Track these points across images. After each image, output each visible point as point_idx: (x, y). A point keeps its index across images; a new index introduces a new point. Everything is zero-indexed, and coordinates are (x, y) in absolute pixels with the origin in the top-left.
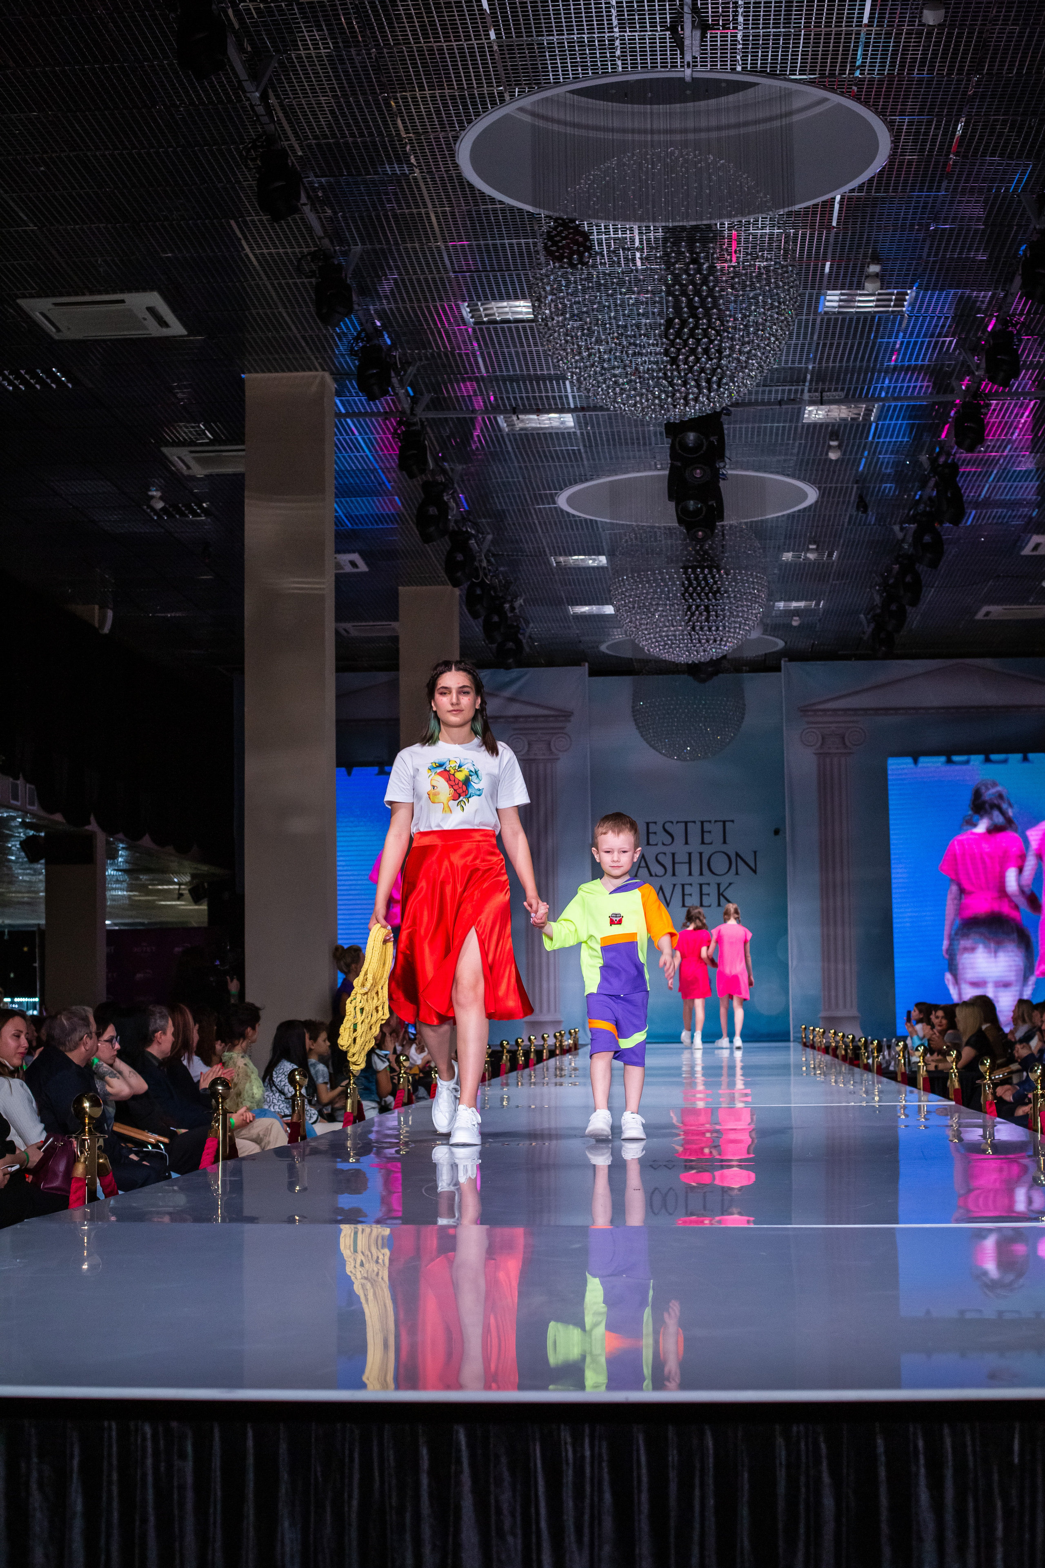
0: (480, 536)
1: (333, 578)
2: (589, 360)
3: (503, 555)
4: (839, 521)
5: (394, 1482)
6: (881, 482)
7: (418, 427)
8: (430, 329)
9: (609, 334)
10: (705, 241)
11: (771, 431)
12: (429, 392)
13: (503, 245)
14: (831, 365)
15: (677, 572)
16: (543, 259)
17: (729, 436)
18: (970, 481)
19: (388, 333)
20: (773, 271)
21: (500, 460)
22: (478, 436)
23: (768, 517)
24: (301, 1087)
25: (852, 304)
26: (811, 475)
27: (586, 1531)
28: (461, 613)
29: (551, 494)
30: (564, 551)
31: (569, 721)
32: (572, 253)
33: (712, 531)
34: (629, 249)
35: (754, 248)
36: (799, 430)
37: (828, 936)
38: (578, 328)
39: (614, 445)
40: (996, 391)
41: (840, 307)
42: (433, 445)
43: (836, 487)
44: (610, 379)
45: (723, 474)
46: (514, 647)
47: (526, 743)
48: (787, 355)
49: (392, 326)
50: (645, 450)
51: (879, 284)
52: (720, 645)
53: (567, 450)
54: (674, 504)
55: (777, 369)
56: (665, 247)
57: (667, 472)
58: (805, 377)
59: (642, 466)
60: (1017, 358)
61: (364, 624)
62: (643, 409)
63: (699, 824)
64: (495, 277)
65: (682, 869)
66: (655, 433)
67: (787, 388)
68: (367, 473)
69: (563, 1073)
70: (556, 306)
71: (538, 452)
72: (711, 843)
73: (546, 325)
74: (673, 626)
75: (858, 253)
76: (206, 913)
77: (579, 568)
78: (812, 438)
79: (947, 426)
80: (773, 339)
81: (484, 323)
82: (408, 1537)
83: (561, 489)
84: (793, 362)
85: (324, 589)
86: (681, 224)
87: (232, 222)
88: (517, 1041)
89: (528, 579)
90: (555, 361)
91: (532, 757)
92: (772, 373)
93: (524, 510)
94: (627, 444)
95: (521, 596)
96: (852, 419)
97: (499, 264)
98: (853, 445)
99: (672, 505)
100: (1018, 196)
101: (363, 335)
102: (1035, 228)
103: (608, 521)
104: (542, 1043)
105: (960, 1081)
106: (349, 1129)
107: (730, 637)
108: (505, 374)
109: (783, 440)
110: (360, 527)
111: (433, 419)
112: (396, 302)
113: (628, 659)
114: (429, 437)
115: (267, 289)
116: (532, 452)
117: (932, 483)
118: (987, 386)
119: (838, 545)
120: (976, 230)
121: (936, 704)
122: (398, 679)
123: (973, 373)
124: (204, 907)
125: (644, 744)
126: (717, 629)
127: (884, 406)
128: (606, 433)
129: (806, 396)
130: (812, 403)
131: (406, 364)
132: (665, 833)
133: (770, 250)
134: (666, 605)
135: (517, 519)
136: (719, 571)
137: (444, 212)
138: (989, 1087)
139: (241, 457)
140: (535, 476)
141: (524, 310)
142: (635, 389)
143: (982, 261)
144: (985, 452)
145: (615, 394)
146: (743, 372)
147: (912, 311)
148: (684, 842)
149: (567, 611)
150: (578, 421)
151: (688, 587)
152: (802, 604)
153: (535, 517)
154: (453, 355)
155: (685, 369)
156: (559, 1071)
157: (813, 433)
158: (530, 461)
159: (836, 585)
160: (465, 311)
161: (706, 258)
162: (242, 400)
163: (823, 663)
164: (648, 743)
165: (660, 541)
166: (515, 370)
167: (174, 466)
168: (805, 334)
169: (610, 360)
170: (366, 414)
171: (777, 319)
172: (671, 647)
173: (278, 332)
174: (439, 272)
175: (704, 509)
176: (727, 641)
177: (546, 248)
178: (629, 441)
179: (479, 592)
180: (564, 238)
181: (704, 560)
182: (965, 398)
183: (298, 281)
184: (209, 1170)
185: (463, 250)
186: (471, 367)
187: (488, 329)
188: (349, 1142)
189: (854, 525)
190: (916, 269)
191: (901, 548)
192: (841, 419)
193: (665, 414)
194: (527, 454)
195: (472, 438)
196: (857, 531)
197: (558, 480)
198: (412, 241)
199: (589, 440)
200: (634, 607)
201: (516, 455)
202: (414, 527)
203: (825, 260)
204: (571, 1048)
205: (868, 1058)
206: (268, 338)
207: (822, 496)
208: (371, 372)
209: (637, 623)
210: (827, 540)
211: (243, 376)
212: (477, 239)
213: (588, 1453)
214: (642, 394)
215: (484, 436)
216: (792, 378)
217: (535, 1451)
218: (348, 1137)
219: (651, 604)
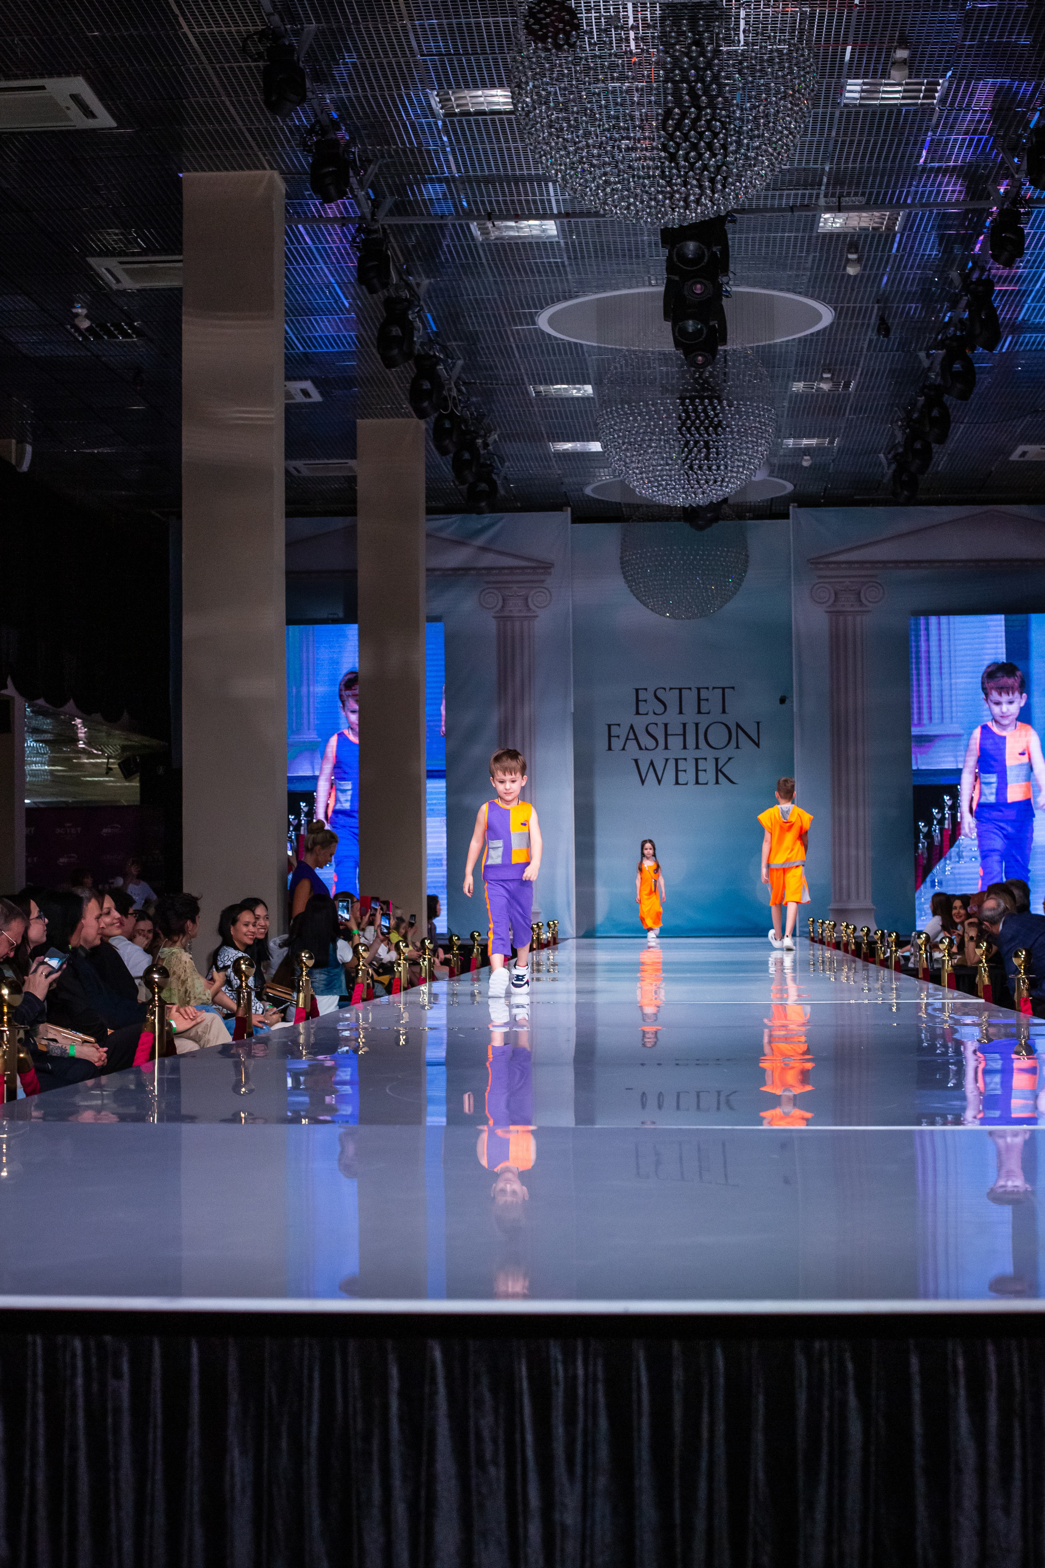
0: (450, 361)
1: (283, 408)
2: (575, 155)
3: (475, 383)
4: (857, 347)
5: (359, 1405)
6: (905, 302)
7: (380, 235)
8: (394, 121)
10: (709, 20)
11: (781, 242)
12: (392, 194)
13: (478, 24)
14: (850, 166)
15: (675, 403)
16: (523, 39)
17: (733, 246)
18: (1007, 301)
19: (345, 125)
20: (787, 54)
21: (472, 274)
22: (448, 246)
23: (778, 341)
24: (247, 977)
25: (875, 95)
26: (826, 293)
27: (578, 1460)
28: (427, 450)
29: (531, 314)
30: (545, 380)
31: (550, 574)
32: (558, 31)
33: (714, 357)
34: (622, 28)
35: (765, 28)
36: (813, 241)
37: (840, 819)
38: (564, 119)
39: (603, 258)
40: (1038, 198)
41: (862, 98)
42: (397, 256)
43: (854, 308)
44: (600, 178)
45: (727, 291)
46: (487, 489)
47: (500, 598)
48: (801, 154)
49: (351, 118)
50: (638, 264)
51: (907, 72)
52: (721, 486)
53: (550, 263)
54: (670, 323)
55: (789, 170)
56: (663, 26)
57: (662, 289)
58: (821, 180)
59: (634, 281)
61: (317, 462)
62: (637, 211)
63: (695, 691)
64: (469, 61)
65: (675, 742)
66: (650, 243)
67: (800, 192)
68: (321, 289)
69: (541, 968)
70: (538, 94)
71: (516, 264)
72: (708, 713)
73: (527, 115)
74: (668, 464)
75: (883, 36)
76: (138, 790)
77: (562, 399)
78: (828, 250)
79: (981, 238)
80: (785, 132)
81: (455, 114)
82: (375, 1467)
83: (542, 308)
84: (808, 162)
85: (271, 419)
89: (503, 411)
90: (537, 156)
91: (506, 614)
92: (784, 175)
93: (500, 332)
94: (617, 256)
95: (495, 430)
96: (873, 228)
97: (473, 46)
98: (874, 259)
99: (668, 325)
101: (318, 128)
103: (596, 344)
105: (991, 977)
106: (302, 1026)
107: (732, 477)
108: (479, 173)
109: (794, 252)
110: (314, 350)
111: (396, 225)
112: (355, 90)
113: (616, 503)
114: (392, 246)
115: (208, 75)
116: (509, 264)
117: (963, 303)
118: (1029, 191)
119: (856, 374)
120: (1019, 10)
121: (964, 557)
122: (355, 525)
123: (1013, 177)
124: (136, 784)
125: (634, 599)
126: (718, 468)
127: (910, 214)
128: (594, 243)
129: (822, 201)
130: (828, 209)
131: (366, 162)
132: (656, 701)
133: (782, 31)
134: (660, 440)
135: (492, 341)
136: (720, 403)
138: (1024, 982)
139: (179, 269)
140: (513, 292)
141: (502, 100)
142: (628, 190)
143: (1024, 46)
144: (1024, 268)
145: (606, 194)
146: (752, 171)
147: (944, 104)
148: (678, 710)
149: (548, 448)
150: (561, 229)
151: (686, 420)
152: (814, 442)
153: (512, 340)
154: (420, 152)
155: (684, 167)
157: (829, 245)
158: (507, 275)
159: (852, 419)
160: (435, 101)
161: (711, 39)
162: (181, 203)
163: (838, 508)
164: (638, 598)
165: (654, 368)
166: (490, 170)
167: (103, 280)
168: (822, 129)
169: (599, 156)
170: (321, 220)
171: (791, 109)
172: (665, 489)
173: (220, 124)
174: (404, 55)
175: (705, 330)
176: (729, 482)
177: (527, 26)
178: (620, 253)
179: (447, 425)
180: (548, 15)
181: (704, 389)
182: (1003, 204)
183: (243, 64)
184: (144, 1067)
185: (433, 30)
186: (441, 166)
187: (460, 122)
188: (302, 1039)
189: (874, 350)
190: (949, 56)
191: (927, 377)
192: (861, 229)
193: (663, 218)
194: (504, 267)
195: (441, 248)
196: (877, 357)
197: (539, 298)
198: (374, 19)
199: (575, 251)
200: (624, 443)
201: (490, 268)
202: (374, 351)
203: (846, 43)
204: (549, 942)
205: (884, 953)
206: (208, 131)
207: (838, 316)
208: (326, 170)
209: (628, 461)
210: (843, 367)
211: (181, 175)
212: (448, 17)
213: (580, 1372)
214: (637, 195)
215: (455, 246)
216: (806, 181)
217: (520, 1369)
218: (300, 1034)
219: (643, 440)
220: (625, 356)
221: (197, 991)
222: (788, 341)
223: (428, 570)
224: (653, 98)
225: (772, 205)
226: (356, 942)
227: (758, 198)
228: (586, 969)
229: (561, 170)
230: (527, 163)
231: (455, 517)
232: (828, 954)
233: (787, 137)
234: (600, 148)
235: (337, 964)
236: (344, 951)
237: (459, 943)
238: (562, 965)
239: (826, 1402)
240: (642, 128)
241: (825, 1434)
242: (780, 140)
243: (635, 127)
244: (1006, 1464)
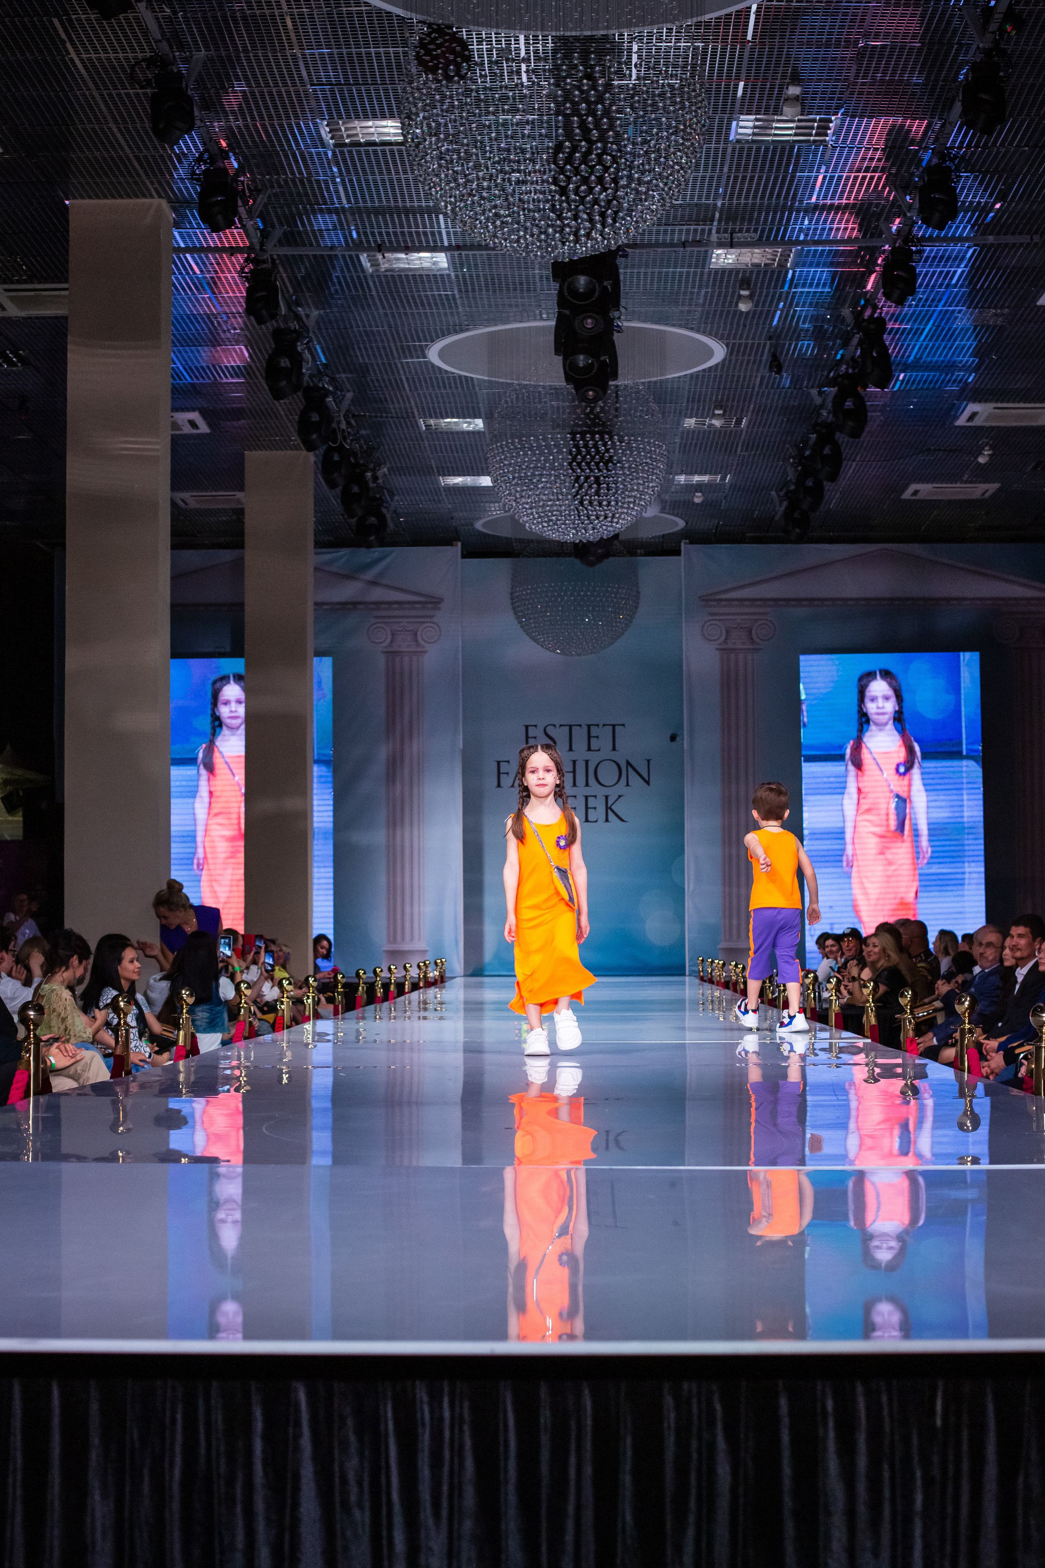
0: (339, 393)
1: (169, 438)
2: (465, 187)
3: (365, 416)
4: (749, 382)
5: (222, 1448)
6: (798, 339)
7: (269, 265)
8: (284, 150)
9: (490, 158)
10: (601, 54)
11: (673, 278)
12: (281, 225)
13: (369, 54)
14: (743, 201)
15: (565, 438)
16: (414, 70)
17: (625, 281)
18: (899, 339)
19: (235, 154)
20: (679, 89)
21: (362, 306)
23: (670, 376)
24: (126, 1015)
25: (768, 132)
26: (718, 329)
27: (445, 1504)
28: (315, 482)
29: (421, 346)
30: (435, 413)
31: (439, 609)
32: (448, 63)
33: (605, 392)
34: (513, 60)
35: (657, 63)
36: (705, 277)
37: (730, 856)
38: (454, 150)
39: (494, 291)
40: (931, 236)
41: (754, 134)
42: (286, 287)
43: (746, 343)
44: (490, 211)
45: (618, 326)
46: (376, 522)
47: (389, 633)
48: (693, 189)
49: (240, 147)
50: (529, 298)
51: (799, 109)
52: (612, 522)
53: (440, 295)
54: (561, 358)
55: (681, 205)
56: (555, 59)
57: (553, 323)
58: (714, 215)
59: (525, 315)
60: (954, 197)
61: (204, 493)
62: (527, 245)
63: (585, 729)
64: (359, 92)
66: (541, 277)
67: (692, 227)
68: (209, 318)
69: (428, 1006)
70: (429, 124)
71: (406, 297)
72: (598, 750)
73: (417, 146)
74: (558, 500)
75: (776, 72)
76: (21, 825)
77: (452, 433)
78: (720, 287)
79: (874, 275)
80: (677, 167)
81: (345, 145)
83: (432, 341)
84: (700, 197)
85: (157, 450)
86: (574, 34)
87: (56, 21)
88: (375, 972)
89: (393, 444)
90: (427, 188)
91: (395, 648)
92: (676, 210)
93: (390, 364)
94: (508, 290)
95: (385, 463)
96: (765, 265)
97: (364, 77)
98: (766, 296)
99: (559, 359)
100: (960, 10)
101: (206, 156)
102: (978, 47)
103: (486, 378)
104: (404, 973)
105: (877, 1017)
106: (181, 1064)
107: (623, 513)
108: (369, 205)
109: (686, 288)
110: (201, 381)
111: (286, 256)
112: (244, 119)
113: (507, 538)
114: (281, 277)
115: (95, 101)
116: (399, 296)
117: (855, 341)
118: (921, 230)
119: (748, 411)
120: (912, 48)
121: (854, 595)
122: (243, 558)
123: (905, 215)
124: (19, 818)
125: (524, 634)
126: (609, 504)
127: (802, 249)
128: (485, 276)
129: (714, 237)
130: (720, 245)
131: (256, 191)
133: (675, 66)
134: (551, 475)
135: (381, 374)
136: (611, 439)
137: (301, 14)
138: (910, 1022)
139: (64, 296)
140: (403, 325)
141: (392, 131)
142: (518, 223)
143: (916, 84)
144: (917, 306)
145: (495, 227)
146: (642, 206)
147: (836, 141)
148: (568, 748)
149: (438, 482)
150: (452, 262)
151: (577, 455)
152: (705, 478)
153: (401, 372)
154: (310, 182)
155: (575, 201)
156: (424, 1005)
157: (721, 281)
158: (397, 308)
159: (744, 456)
160: (325, 131)
161: (603, 74)
162: (66, 231)
163: (728, 546)
164: (528, 635)
165: (545, 402)
166: (380, 200)
168: (714, 165)
169: (489, 188)
170: (209, 249)
171: (682, 144)
172: (555, 524)
173: (109, 153)
174: (294, 84)
175: (596, 365)
176: (619, 518)
177: (418, 57)
178: (511, 286)
179: (336, 458)
180: (439, 46)
181: (595, 425)
182: (895, 242)
183: (131, 91)
184: (19, 1105)
185: (323, 59)
186: (331, 198)
187: (350, 152)
188: (182, 1077)
189: (767, 387)
190: (841, 93)
191: (820, 415)
192: (753, 265)
193: (553, 251)
194: (394, 299)
195: (331, 280)
196: (769, 393)
197: (429, 329)
198: (264, 48)
199: (465, 284)
200: (514, 478)
201: (380, 300)
202: (263, 382)
203: (738, 79)
204: (436, 981)
205: (773, 993)
206: (96, 158)
207: (730, 353)
208: (215, 199)
209: (518, 495)
210: (735, 404)
211: (67, 202)
212: (339, 47)
213: (447, 1414)
214: (526, 228)
215: (345, 277)
216: (698, 215)
217: (386, 1412)
218: (180, 1072)
219: (533, 475)
220: (516, 390)
221: (77, 1029)
222: (680, 377)
223: (316, 604)
224: (543, 131)
225: (664, 240)
226: (238, 979)
227: (650, 233)
228: (473, 1009)
229: (451, 203)
230: (418, 194)
231: (344, 553)
232: (717, 994)
233: (678, 172)
234: (490, 180)
235: (219, 1002)
236: (226, 989)
237: (344, 980)
238: (450, 1003)
239: (694, 1444)
240: (533, 161)
241: (693, 1476)
242: (671, 175)
243: (525, 160)
244: (875, 1506)
